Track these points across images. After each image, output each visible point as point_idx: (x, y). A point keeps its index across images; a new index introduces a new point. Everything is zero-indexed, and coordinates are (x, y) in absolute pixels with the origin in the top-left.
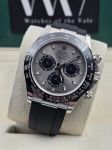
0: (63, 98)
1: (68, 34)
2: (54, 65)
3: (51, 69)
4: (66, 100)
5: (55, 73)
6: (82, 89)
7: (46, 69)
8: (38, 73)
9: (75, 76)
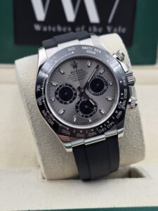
0: (107, 124)
1: (71, 47)
2: (74, 92)
3: (74, 98)
4: (111, 124)
5: (81, 100)
6: (122, 101)
7: (68, 102)
8: (62, 112)
9: (105, 90)
